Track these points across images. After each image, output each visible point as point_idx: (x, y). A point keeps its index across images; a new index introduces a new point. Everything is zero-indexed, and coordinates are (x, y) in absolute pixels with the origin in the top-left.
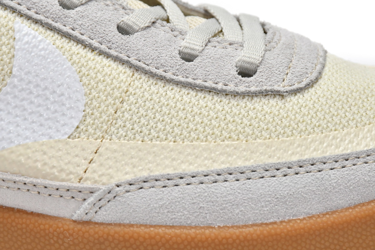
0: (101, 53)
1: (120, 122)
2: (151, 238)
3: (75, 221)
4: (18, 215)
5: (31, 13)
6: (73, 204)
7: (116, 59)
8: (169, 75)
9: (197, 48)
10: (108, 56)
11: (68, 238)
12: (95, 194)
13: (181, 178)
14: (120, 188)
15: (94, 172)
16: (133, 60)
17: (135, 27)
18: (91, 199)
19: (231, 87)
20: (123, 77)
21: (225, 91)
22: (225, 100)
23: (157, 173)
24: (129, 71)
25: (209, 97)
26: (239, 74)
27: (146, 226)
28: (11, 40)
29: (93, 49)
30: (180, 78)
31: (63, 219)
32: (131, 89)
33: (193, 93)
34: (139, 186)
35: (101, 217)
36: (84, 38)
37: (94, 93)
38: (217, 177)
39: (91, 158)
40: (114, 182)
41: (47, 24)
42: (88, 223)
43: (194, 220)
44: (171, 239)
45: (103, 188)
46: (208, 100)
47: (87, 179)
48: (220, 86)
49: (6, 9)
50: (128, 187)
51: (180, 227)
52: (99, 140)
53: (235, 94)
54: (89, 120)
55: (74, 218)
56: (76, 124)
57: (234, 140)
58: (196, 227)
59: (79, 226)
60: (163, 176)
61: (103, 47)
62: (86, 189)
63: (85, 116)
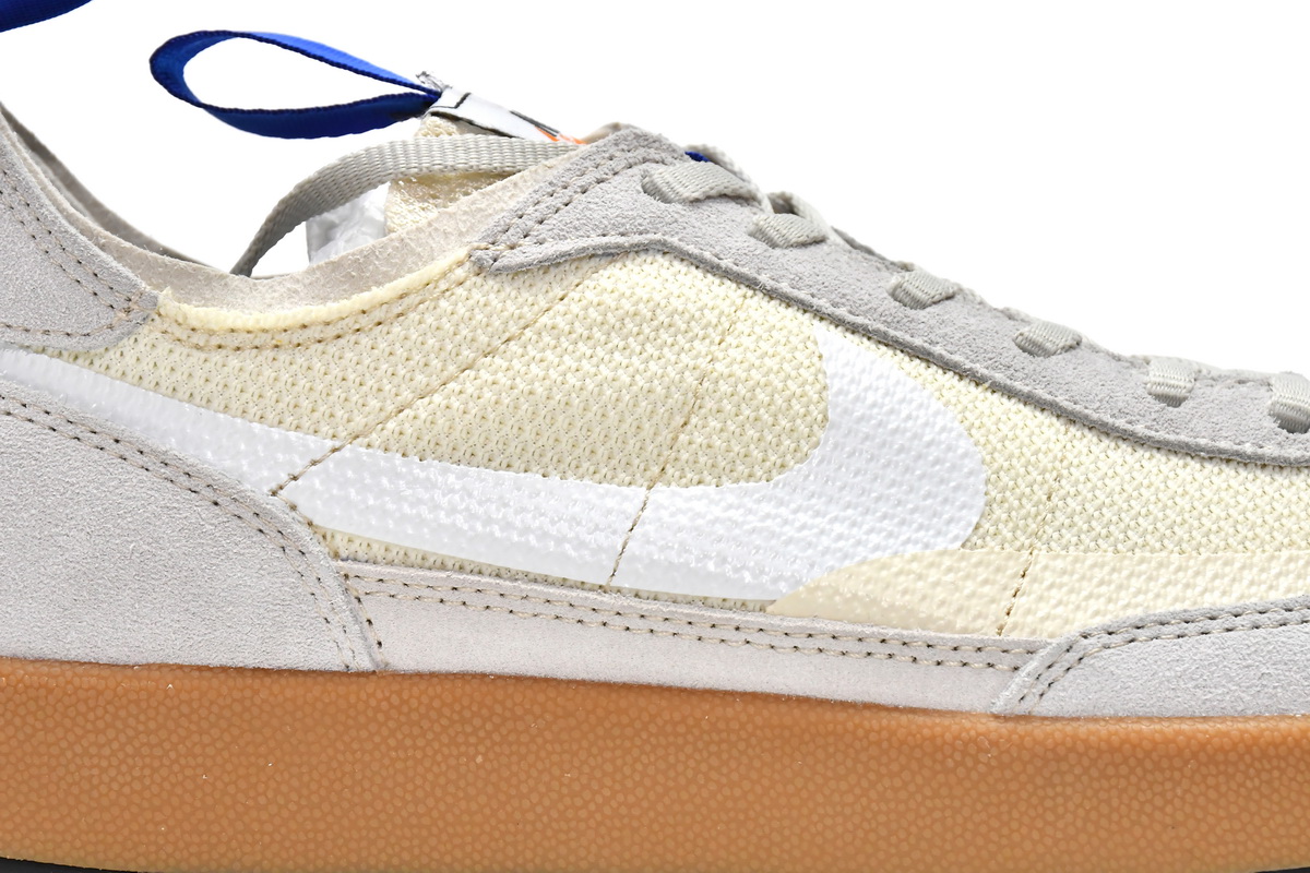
0: (996, 388)
1: (1061, 518)
2: (1167, 741)
3: (996, 717)
4: (867, 714)
5: (842, 312)
6: (990, 679)
7: (1028, 399)
8: (1140, 429)
9: (1182, 384)
10: (1010, 393)
11: (988, 751)
12: (1037, 657)
13: (1212, 618)
14: (1091, 640)
15: (1028, 612)
16: (1062, 400)
17: (1048, 345)
18: (1033, 665)
19: (1270, 450)
20: (1050, 433)
21: (1261, 458)
22: (1263, 476)
23: (1161, 608)
24: (1058, 424)
25: (1228, 471)
26: (1281, 426)
27: (1150, 719)
28: (815, 359)
29: (978, 381)
30: (1162, 435)
31: (967, 714)
32: (1070, 456)
33: (1194, 465)
34: (1129, 636)
35: (1047, 707)
36: (957, 358)
37: (1000, 460)
38: (1287, 614)
39: (1016, 586)
40: (1073, 630)
41: (877, 332)
42: (1027, 718)
43: (1250, 702)
44: (1209, 741)
45: (1054, 642)
46: (1229, 476)
47: (1015, 627)
48: (1248, 448)
49: (788, 306)
50: (1106, 639)
51: (1223, 719)
52: (1025, 553)
53: (1282, 465)
54: (999, 513)
55: (995, 710)
56: (975, 520)
57: (1299, 548)
58: (1256, 717)
59: (1010, 725)
60: (1174, 615)
61: (999, 377)
62: (1017, 644)
63: (989, 504)
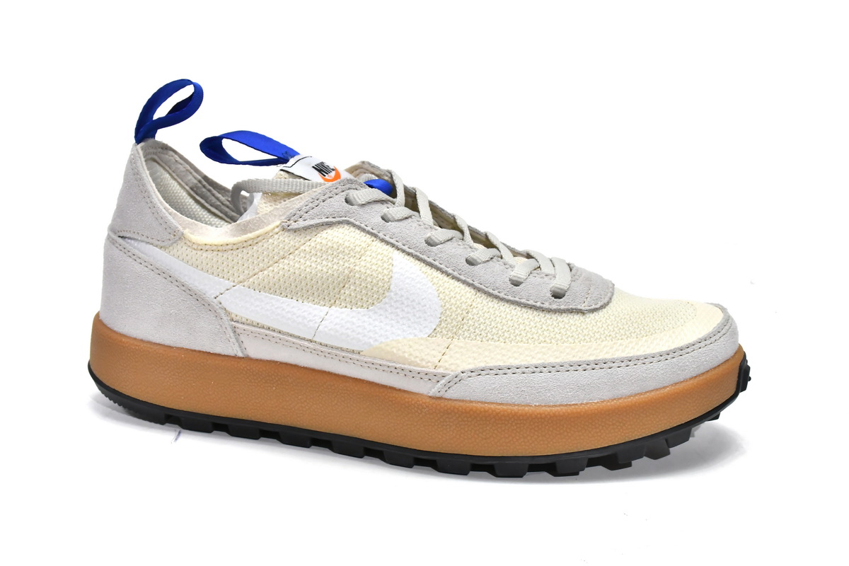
0: (454, 277)
1: (465, 327)
2: (485, 411)
3: (430, 397)
4: (390, 391)
5: (405, 248)
6: (429, 384)
7: (464, 282)
8: (502, 295)
9: (522, 277)
10: (458, 280)
11: (425, 409)
12: (447, 378)
13: (509, 369)
14: (464, 374)
15: (446, 361)
16: (476, 283)
17: (478, 260)
18: (443, 381)
19: (546, 305)
20: (469, 295)
21: (542, 308)
22: (542, 314)
23: (491, 364)
24: (473, 291)
25: (530, 312)
26: (552, 296)
27: (482, 402)
28: (391, 266)
29: (448, 275)
30: (510, 298)
31: (422, 395)
32: (474, 304)
33: (519, 308)
34: (478, 374)
35: (449, 395)
36: (442, 266)
37: (448, 305)
38: (535, 369)
39: (444, 351)
40: (460, 369)
41: (416, 256)
42: (440, 398)
43: (517, 400)
44: (499, 413)
45: (452, 373)
46: (530, 314)
47: (440, 367)
48: (538, 304)
49: (388, 244)
50: (470, 374)
51: (507, 404)
52: (450, 340)
53: (549, 311)
54: (443, 324)
55: (430, 395)
56: (434, 327)
57: (547, 343)
58: (518, 405)
59: (434, 401)
60: (495, 367)
61: (455, 274)
62: (439, 374)
63: (441, 322)
